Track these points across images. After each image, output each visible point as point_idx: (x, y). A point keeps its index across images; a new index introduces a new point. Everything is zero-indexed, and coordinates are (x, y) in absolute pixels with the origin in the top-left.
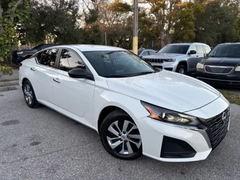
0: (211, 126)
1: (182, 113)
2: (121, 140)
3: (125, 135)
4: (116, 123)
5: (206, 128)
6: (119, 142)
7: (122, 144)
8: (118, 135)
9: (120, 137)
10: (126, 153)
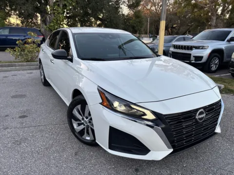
0: (171, 123)
1: (135, 104)
2: (84, 125)
3: (87, 120)
4: (79, 107)
5: (163, 126)
6: (82, 127)
7: (84, 129)
8: (81, 119)
9: (82, 121)
10: (88, 138)
